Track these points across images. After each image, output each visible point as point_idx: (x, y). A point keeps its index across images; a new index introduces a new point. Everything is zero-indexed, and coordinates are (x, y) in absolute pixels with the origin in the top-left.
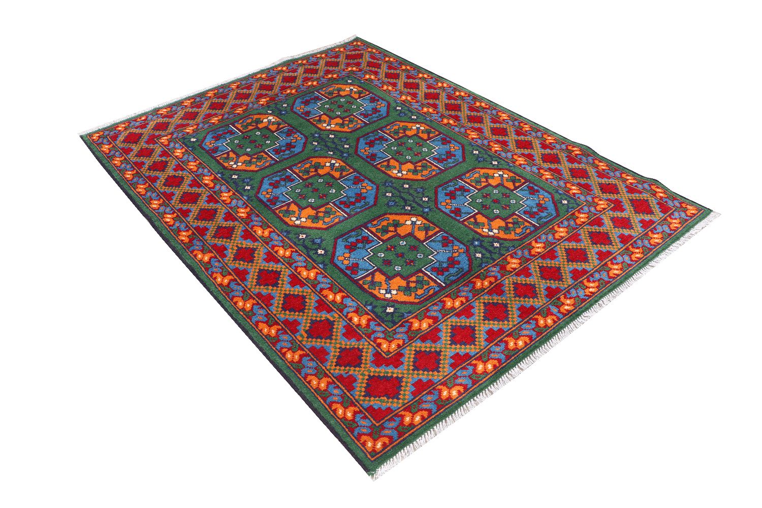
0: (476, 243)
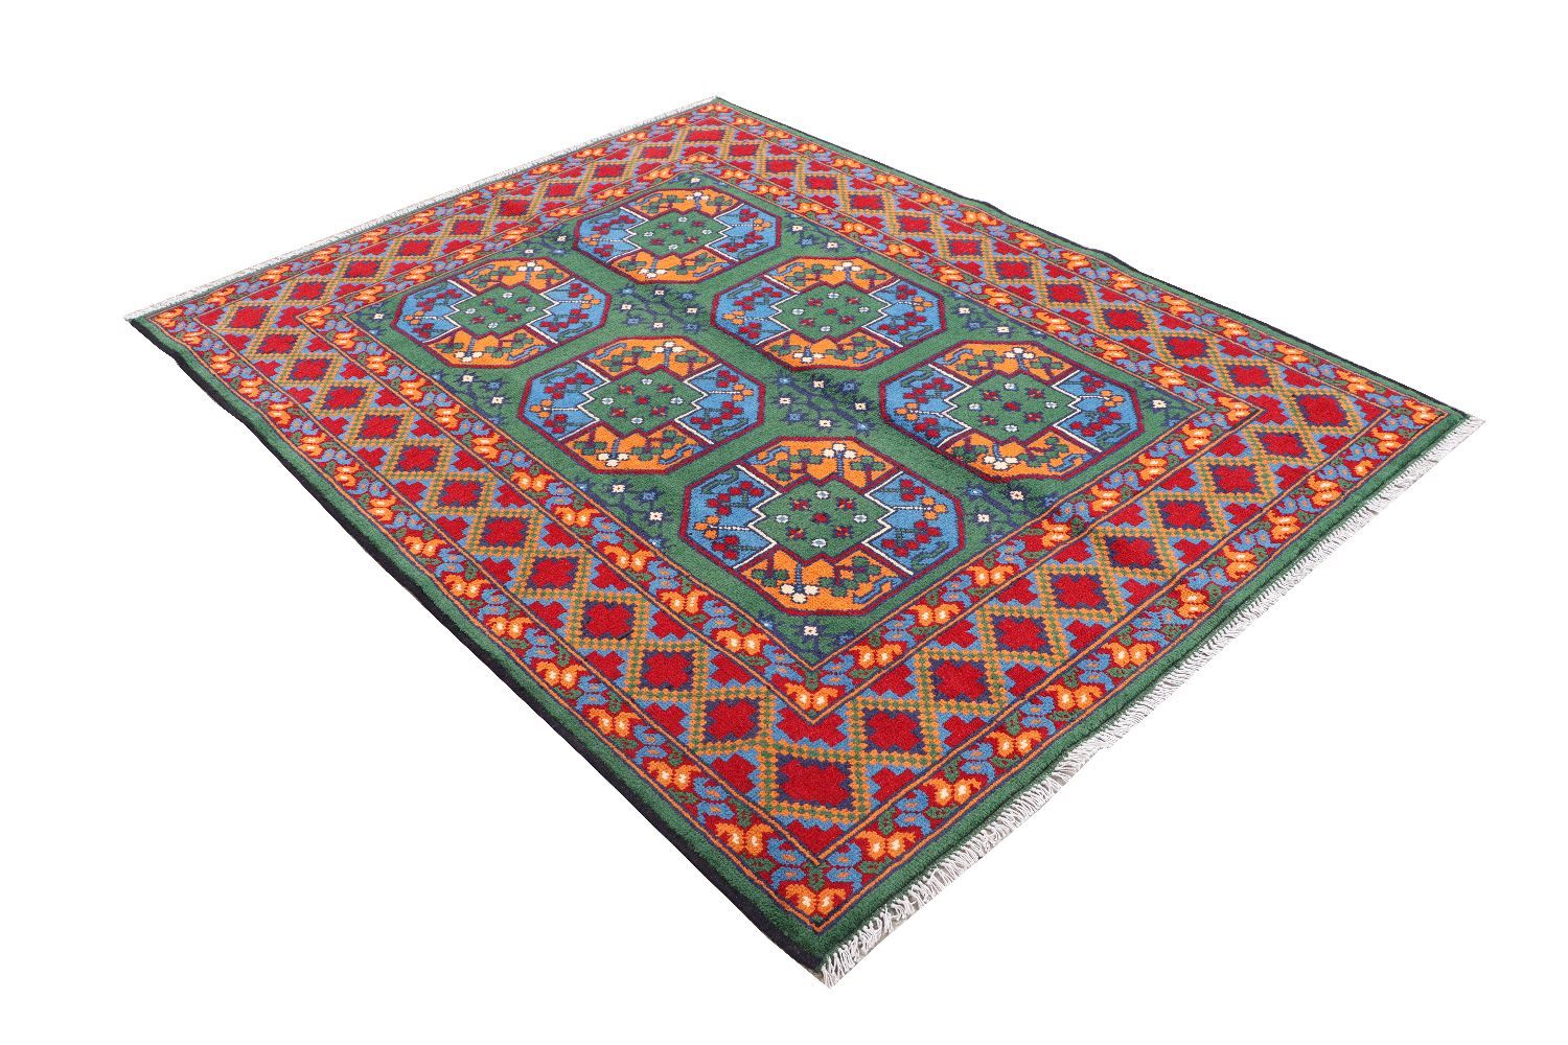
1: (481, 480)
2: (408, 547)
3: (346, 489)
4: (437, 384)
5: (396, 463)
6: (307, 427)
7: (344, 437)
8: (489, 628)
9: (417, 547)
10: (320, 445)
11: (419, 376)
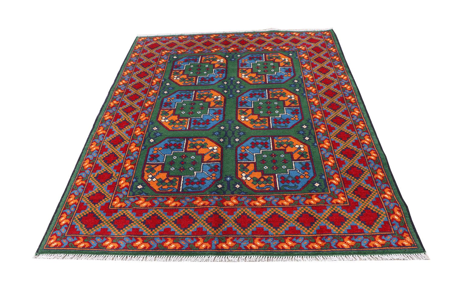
0: (228, 179)
1: (326, 107)
2: (355, 100)
3: (363, 121)
4: (317, 142)
5: (345, 122)
6: (366, 147)
7: (356, 138)
8: (348, 78)
9: (353, 99)
10: (364, 139)
11: (321, 148)
